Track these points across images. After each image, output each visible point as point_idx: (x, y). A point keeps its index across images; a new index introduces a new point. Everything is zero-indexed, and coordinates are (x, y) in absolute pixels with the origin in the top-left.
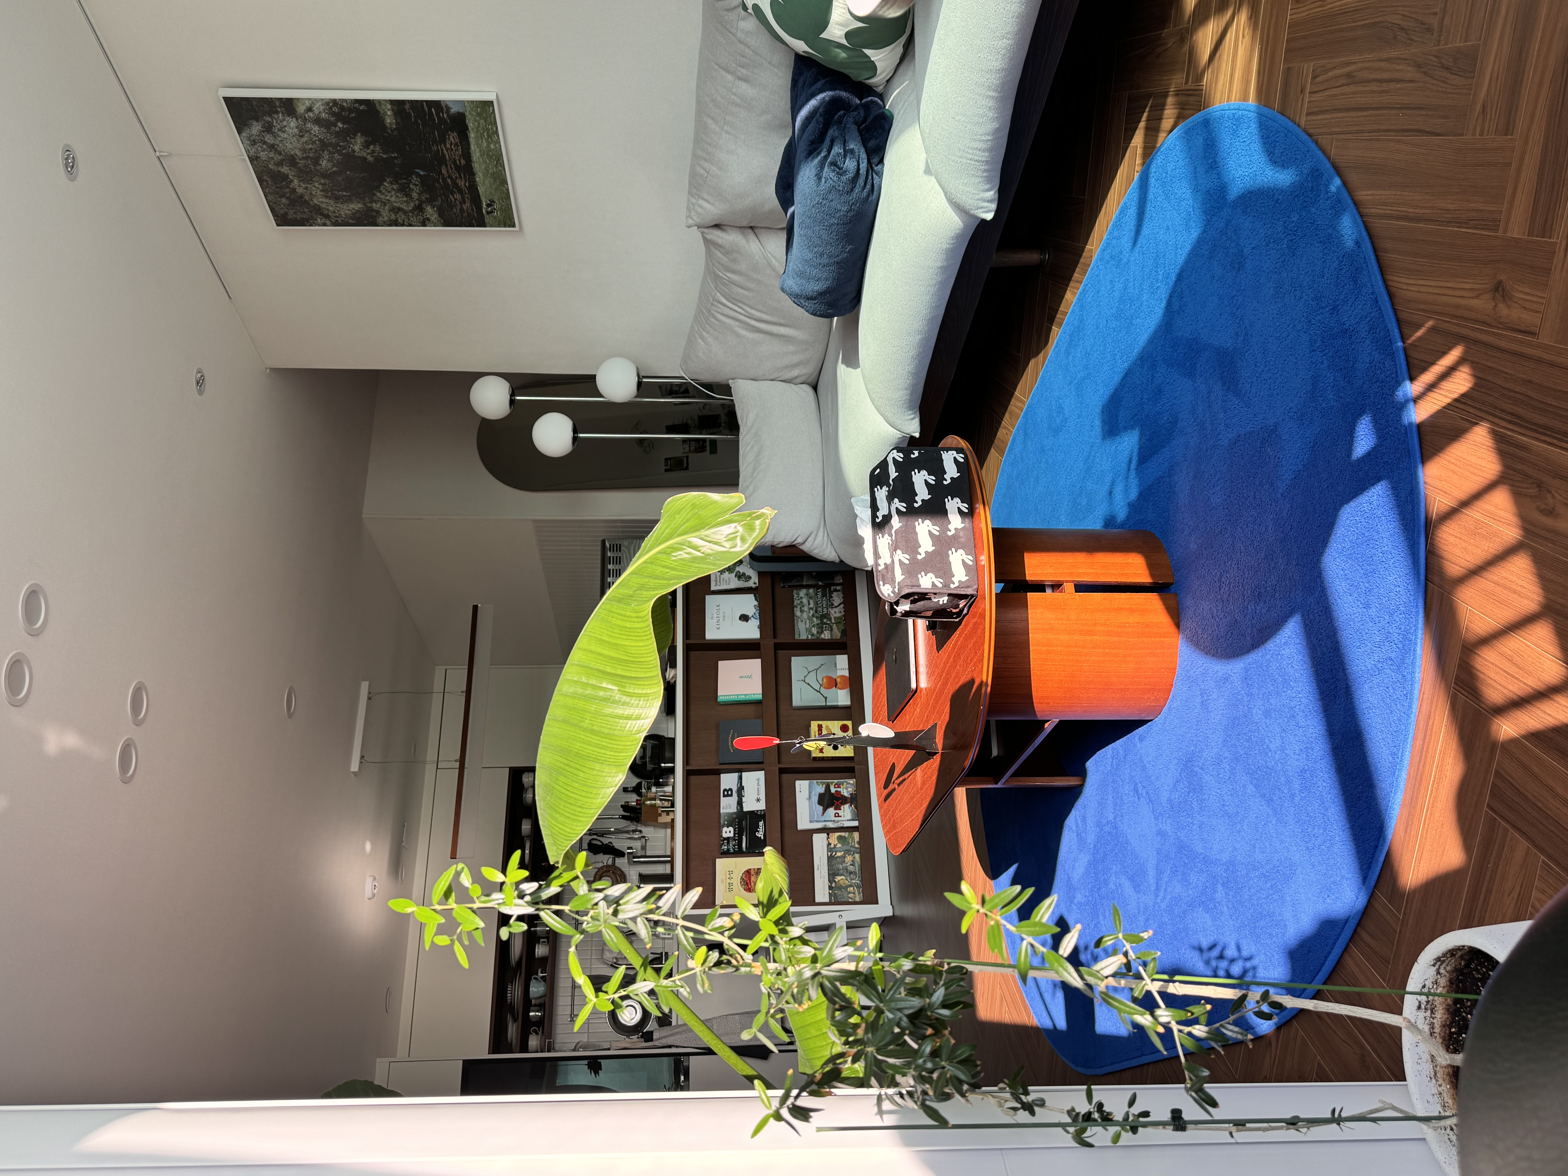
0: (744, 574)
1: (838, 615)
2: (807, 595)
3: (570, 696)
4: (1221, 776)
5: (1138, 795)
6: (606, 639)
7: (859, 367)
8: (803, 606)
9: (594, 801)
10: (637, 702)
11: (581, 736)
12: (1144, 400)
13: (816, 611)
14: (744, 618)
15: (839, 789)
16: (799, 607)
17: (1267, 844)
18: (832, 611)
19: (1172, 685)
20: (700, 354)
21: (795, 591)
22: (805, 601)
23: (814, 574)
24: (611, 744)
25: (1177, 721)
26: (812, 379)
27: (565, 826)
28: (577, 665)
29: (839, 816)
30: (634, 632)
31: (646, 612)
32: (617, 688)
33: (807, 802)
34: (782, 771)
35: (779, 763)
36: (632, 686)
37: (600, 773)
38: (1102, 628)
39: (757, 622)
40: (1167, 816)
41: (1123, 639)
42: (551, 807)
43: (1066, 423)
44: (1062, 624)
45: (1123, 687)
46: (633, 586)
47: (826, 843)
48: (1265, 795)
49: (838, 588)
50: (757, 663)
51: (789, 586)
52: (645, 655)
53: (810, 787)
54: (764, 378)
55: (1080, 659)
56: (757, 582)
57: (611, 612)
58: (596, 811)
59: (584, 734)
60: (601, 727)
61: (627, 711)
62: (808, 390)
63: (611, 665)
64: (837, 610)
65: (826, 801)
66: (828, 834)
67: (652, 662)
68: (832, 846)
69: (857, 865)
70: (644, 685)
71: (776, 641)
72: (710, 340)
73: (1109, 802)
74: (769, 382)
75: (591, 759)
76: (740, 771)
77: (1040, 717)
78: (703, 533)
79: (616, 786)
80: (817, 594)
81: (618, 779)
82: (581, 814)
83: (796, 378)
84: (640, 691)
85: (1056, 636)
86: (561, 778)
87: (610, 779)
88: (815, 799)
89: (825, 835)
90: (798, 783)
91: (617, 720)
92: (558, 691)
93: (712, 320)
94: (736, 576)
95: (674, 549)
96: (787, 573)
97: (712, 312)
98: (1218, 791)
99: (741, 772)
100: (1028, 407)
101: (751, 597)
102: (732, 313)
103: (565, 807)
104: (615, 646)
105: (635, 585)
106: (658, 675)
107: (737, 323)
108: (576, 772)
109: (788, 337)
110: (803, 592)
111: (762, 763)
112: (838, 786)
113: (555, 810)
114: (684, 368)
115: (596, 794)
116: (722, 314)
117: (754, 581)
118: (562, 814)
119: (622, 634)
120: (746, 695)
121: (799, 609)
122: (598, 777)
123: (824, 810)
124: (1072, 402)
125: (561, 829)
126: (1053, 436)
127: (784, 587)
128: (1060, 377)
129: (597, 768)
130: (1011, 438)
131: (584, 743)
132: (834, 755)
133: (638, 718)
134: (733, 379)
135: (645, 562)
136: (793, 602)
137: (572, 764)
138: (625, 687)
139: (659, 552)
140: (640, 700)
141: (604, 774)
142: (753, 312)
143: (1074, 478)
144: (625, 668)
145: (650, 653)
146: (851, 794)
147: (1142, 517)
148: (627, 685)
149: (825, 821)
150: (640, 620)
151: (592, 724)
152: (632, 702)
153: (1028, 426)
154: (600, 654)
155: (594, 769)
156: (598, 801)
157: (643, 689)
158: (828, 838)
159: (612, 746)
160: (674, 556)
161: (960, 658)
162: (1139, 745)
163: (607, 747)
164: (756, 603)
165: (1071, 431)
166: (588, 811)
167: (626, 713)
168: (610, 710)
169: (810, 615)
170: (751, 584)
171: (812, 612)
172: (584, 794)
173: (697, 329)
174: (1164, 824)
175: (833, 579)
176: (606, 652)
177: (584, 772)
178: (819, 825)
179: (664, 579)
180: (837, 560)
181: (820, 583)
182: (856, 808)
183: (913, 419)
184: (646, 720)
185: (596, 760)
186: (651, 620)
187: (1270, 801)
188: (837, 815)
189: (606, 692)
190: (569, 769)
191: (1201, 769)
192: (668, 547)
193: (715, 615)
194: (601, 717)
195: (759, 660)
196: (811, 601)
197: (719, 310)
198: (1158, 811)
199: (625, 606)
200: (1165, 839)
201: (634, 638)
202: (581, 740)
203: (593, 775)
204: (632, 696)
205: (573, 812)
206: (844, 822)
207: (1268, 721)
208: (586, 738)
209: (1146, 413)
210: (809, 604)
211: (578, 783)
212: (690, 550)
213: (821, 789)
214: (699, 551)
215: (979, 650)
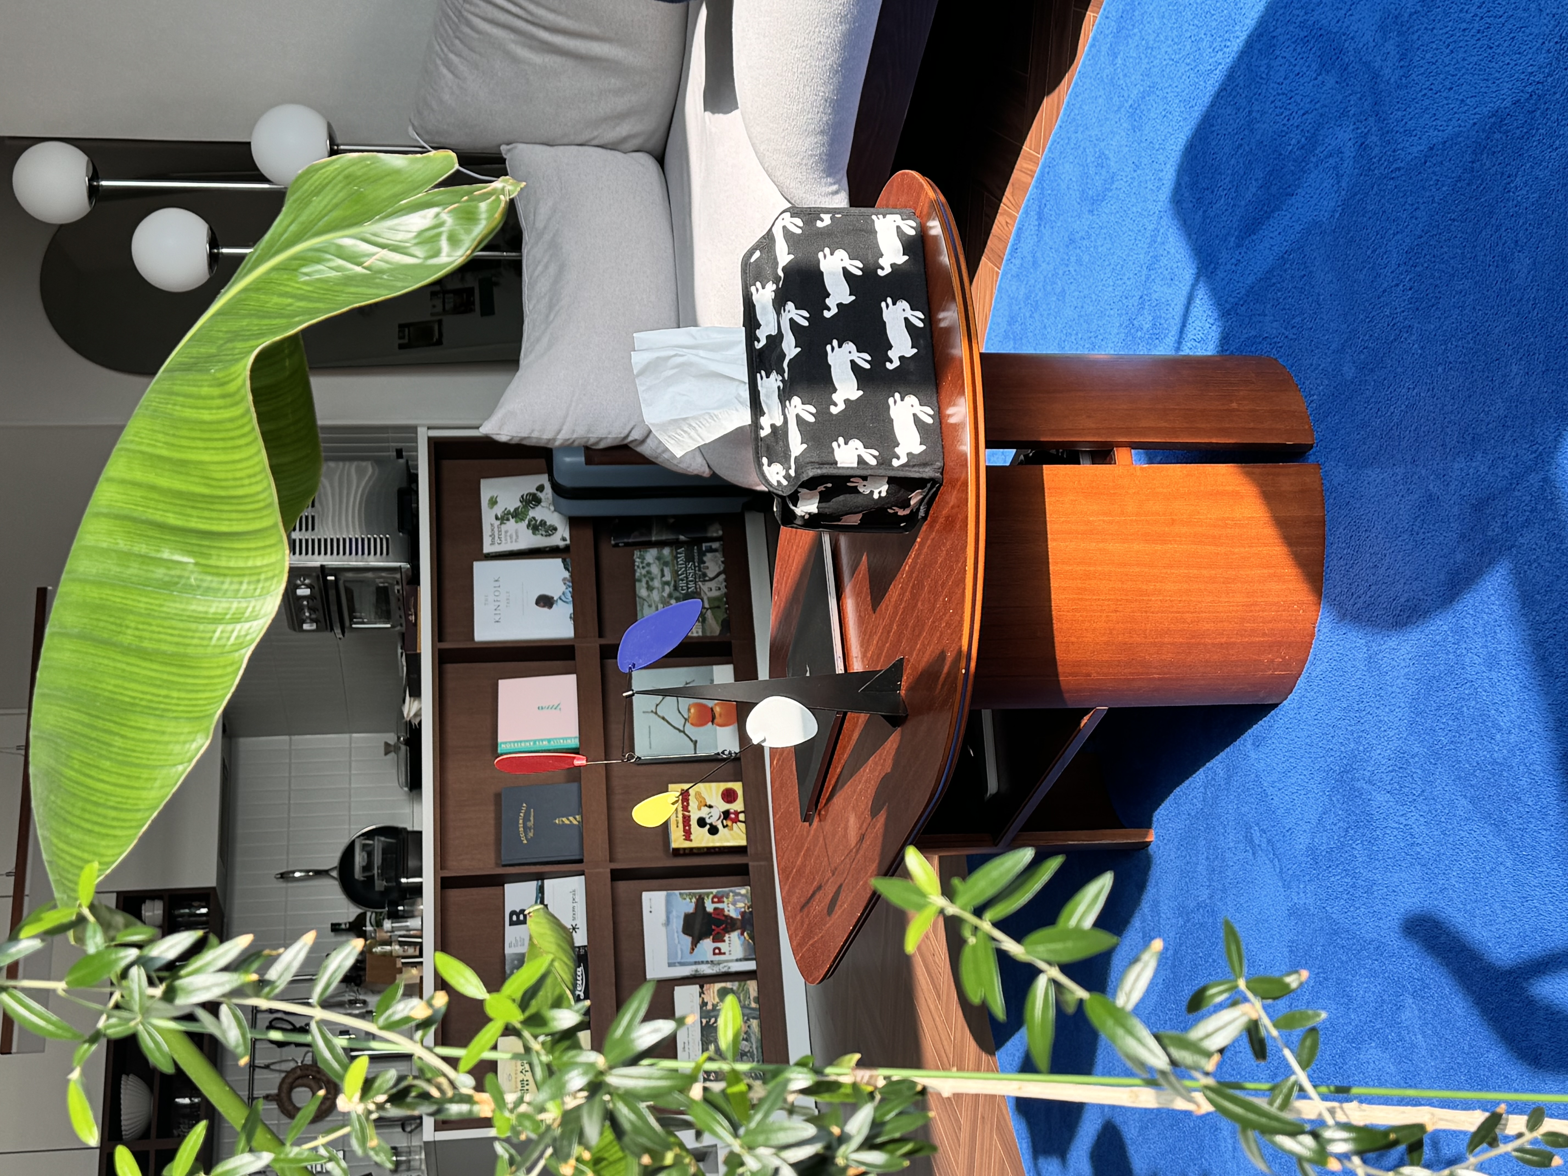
0: (543, 523)
1: (715, 594)
2: (658, 558)
3: (93, 583)
4: (1406, 790)
5: (1253, 847)
6: (165, 452)
7: (737, 108)
8: (652, 579)
9: (144, 794)
10: (235, 587)
11: (119, 665)
12: (1254, 114)
13: (676, 588)
14: (545, 601)
15: (720, 906)
16: (644, 580)
17: (1497, 906)
18: (705, 587)
19: (1312, 635)
20: (446, 97)
21: (637, 553)
22: (655, 570)
23: (672, 521)
24: (180, 675)
25: (1322, 700)
26: (654, 142)
27: (84, 851)
28: (107, 515)
29: (720, 953)
30: (218, 431)
31: (239, 381)
32: (192, 560)
33: (664, 929)
34: (617, 875)
35: (610, 861)
36: (224, 553)
37: (157, 737)
38: (1184, 530)
39: (569, 609)
40: (1307, 878)
41: (1222, 550)
42: (56, 814)
43: (1113, 182)
44: (1111, 522)
45: (1223, 640)
46: (218, 338)
47: (697, 1001)
48: (1490, 815)
49: (715, 545)
50: (570, 681)
51: (627, 545)
52: (246, 482)
53: (668, 902)
54: (566, 141)
55: (1144, 587)
56: (567, 536)
57: (172, 393)
58: (147, 814)
59: (125, 659)
60: (160, 641)
61: (215, 605)
62: (648, 163)
63: (177, 509)
64: (713, 584)
65: (697, 927)
66: (702, 987)
67: (262, 497)
68: (710, 1007)
69: (753, 1040)
70: (249, 549)
71: (603, 641)
72: (462, 67)
73: (1200, 868)
74: (577, 147)
75: (138, 709)
76: (541, 877)
77: (1071, 703)
78: (368, 228)
79: (190, 761)
80: (677, 558)
81: (194, 746)
82: (115, 823)
83: (625, 139)
84: (241, 564)
85: (1101, 545)
86: (77, 754)
87: (177, 748)
88: (678, 923)
89: (697, 988)
90: (646, 896)
91: (193, 626)
92: (69, 572)
93: (467, 30)
94: (528, 526)
95: (303, 260)
96: (622, 518)
97: (465, 14)
98: (1402, 820)
99: (543, 879)
100: (1044, 167)
101: (557, 563)
102: (503, 17)
103: (84, 810)
104: (181, 466)
105: (221, 335)
106: (275, 525)
107: (512, 36)
108: (106, 738)
109: (606, 60)
110: (651, 555)
111: (580, 861)
112: (719, 899)
113: (65, 820)
114: (416, 124)
115: (147, 780)
116: (485, 19)
117: (561, 536)
118: (78, 826)
119: (194, 439)
120: (549, 741)
121: (644, 584)
122: (153, 746)
123: (695, 944)
124: (1124, 143)
125: (75, 857)
126: (1091, 212)
127: (616, 545)
128: (1100, 100)
129: (151, 727)
130: (1014, 232)
131: (123, 678)
132: (711, 845)
133: (237, 619)
134: (508, 144)
135: (245, 290)
136: (634, 571)
137: (100, 723)
138: (208, 556)
139: (274, 269)
140: (241, 583)
141: (166, 738)
142: (541, 12)
143: (1128, 283)
144: (206, 514)
145: (255, 475)
146: (743, 914)
147: (1253, 333)
148: (213, 552)
149: (696, 963)
150: (228, 401)
151: (141, 638)
152: (225, 586)
153: (1044, 201)
154: (153, 488)
155: (143, 729)
156: (153, 794)
157: (248, 558)
158: (702, 993)
159: (182, 680)
160: (306, 274)
161: (923, 586)
162: (1253, 755)
163: (173, 682)
164: (567, 574)
165: (1122, 196)
166: (129, 816)
167: (212, 610)
168: (178, 605)
169: (665, 594)
170: (556, 540)
171: (668, 589)
172: (123, 781)
173: (437, 48)
174: (1302, 895)
175: (705, 529)
176: (164, 482)
177: (123, 736)
178: (686, 971)
179: (281, 316)
180: (706, 473)
181: (682, 538)
182: (752, 937)
183: (836, 192)
184: (255, 623)
185: (150, 711)
186: (250, 397)
187: (1499, 826)
188: (718, 952)
189: (169, 568)
190: (94, 734)
191: (1370, 782)
192: (294, 258)
193: (491, 598)
194: (159, 621)
195: (573, 677)
196: (667, 571)
197: (477, 11)
198: (1290, 872)
199: (198, 376)
200: (1304, 924)
201: (220, 444)
202: (119, 673)
203: (144, 741)
204: (225, 575)
205: (100, 820)
206: (730, 964)
207: (1494, 675)
208: (128, 668)
209: (1258, 137)
210: (663, 575)
211: (110, 759)
212: (340, 262)
213: (690, 906)
214: (359, 264)
215: (957, 561)
